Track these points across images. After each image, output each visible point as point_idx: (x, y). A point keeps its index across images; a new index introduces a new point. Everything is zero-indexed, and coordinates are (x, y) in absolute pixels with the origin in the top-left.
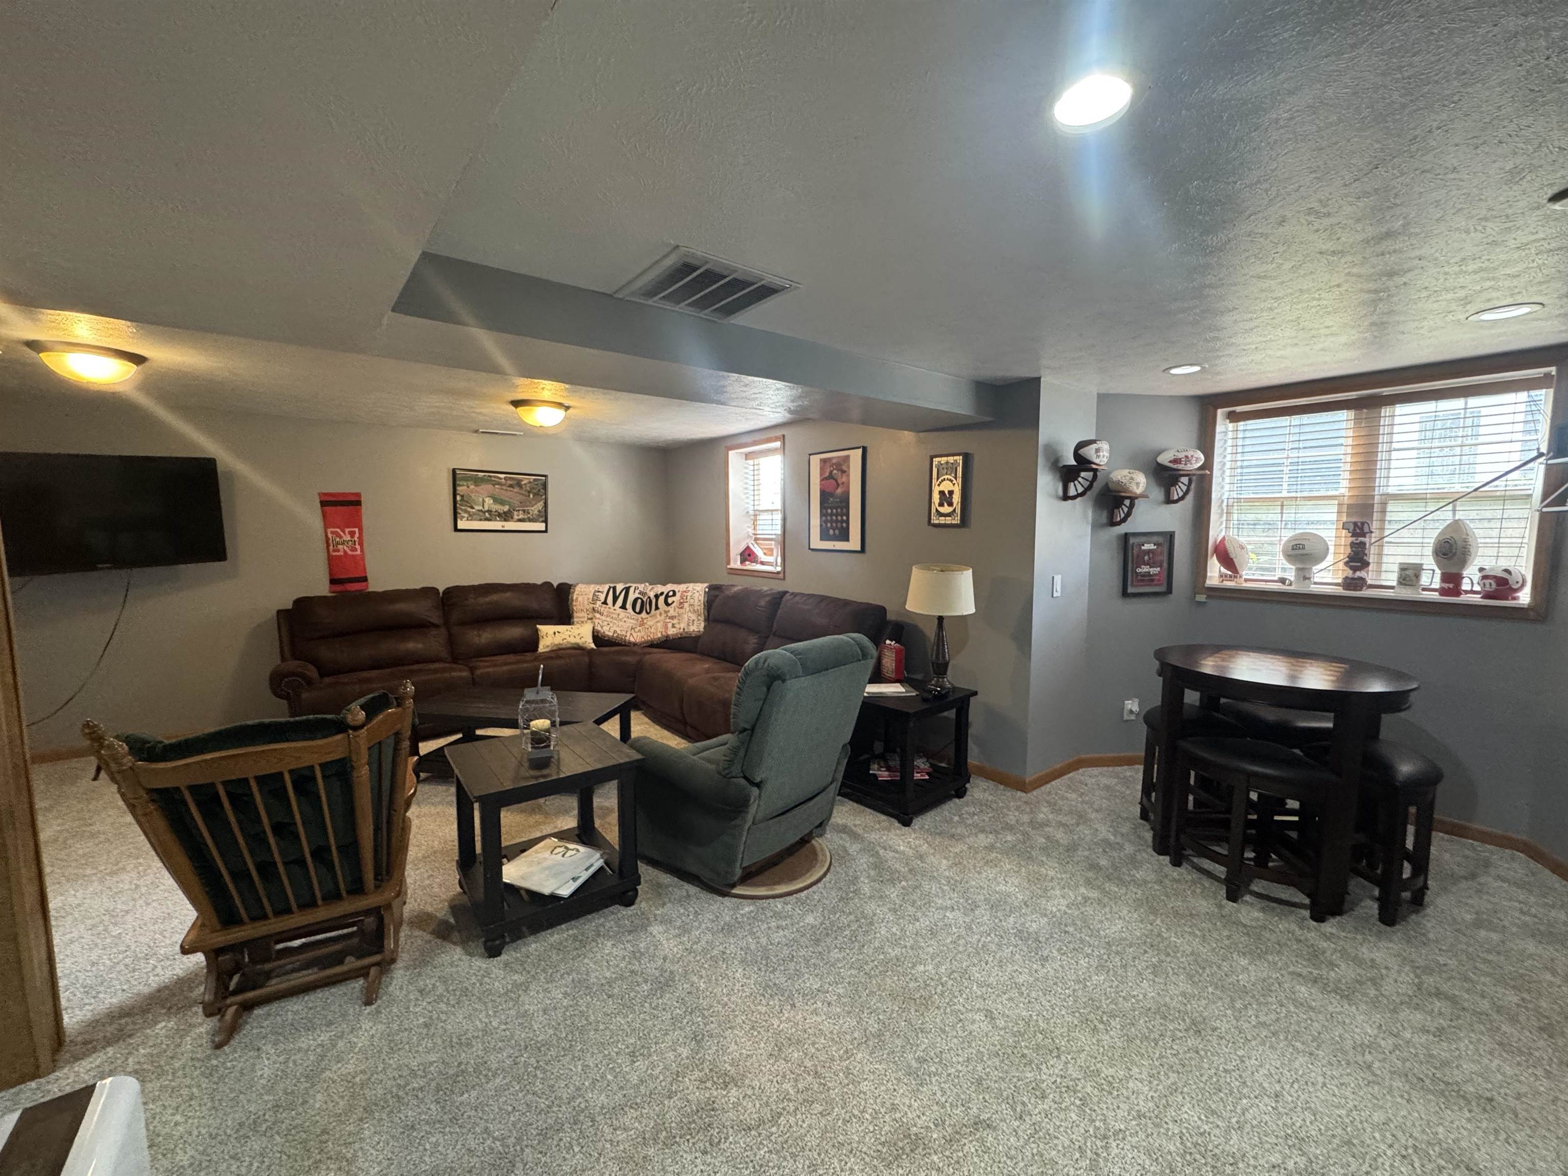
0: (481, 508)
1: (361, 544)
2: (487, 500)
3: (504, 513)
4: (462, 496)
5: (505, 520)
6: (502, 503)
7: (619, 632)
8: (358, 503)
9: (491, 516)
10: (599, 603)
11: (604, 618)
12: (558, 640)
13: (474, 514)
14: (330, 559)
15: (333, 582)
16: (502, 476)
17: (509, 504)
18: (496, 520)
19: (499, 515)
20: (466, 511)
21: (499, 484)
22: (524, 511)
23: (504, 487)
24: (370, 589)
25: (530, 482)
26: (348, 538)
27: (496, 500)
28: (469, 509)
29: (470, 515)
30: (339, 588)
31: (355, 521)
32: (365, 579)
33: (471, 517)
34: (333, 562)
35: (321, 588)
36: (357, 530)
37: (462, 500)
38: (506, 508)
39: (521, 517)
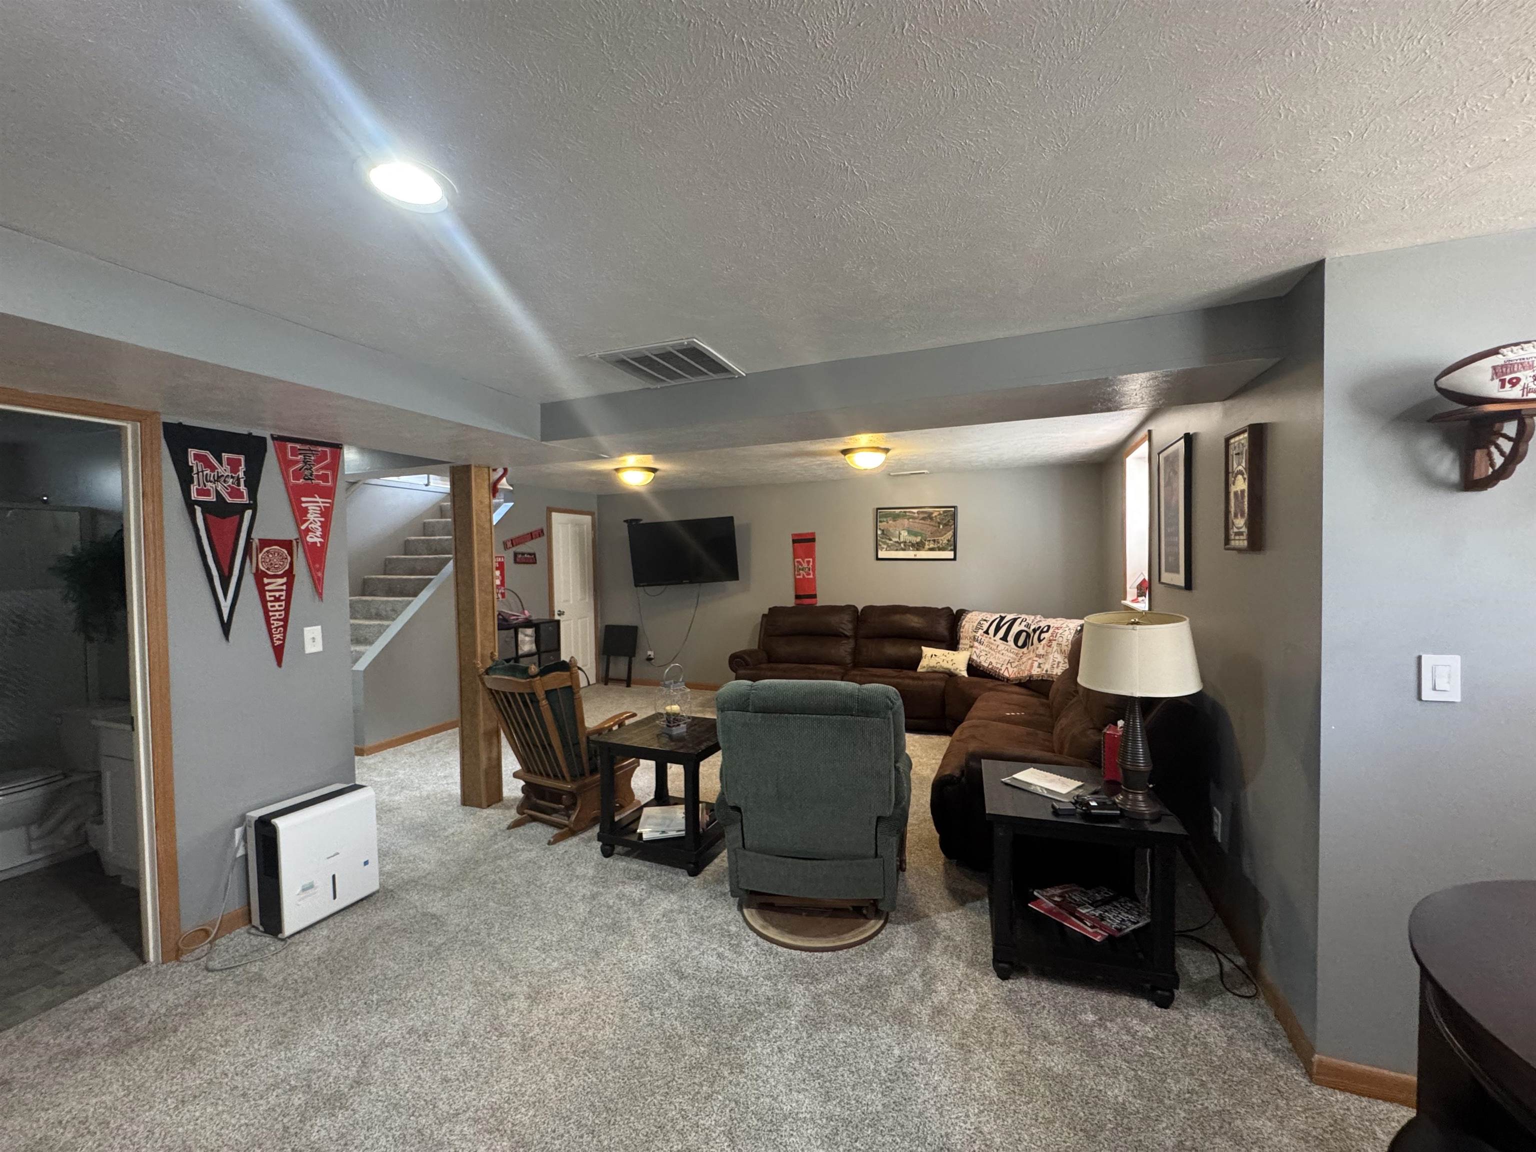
0: (897, 540)
1: (814, 571)
2: (902, 532)
3: (917, 543)
4: (883, 531)
5: (918, 550)
6: (916, 534)
7: (994, 664)
8: (813, 540)
9: (907, 546)
10: (981, 632)
11: (983, 647)
12: (933, 663)
13: (892, 545)
14: (796, 580)
15: (797, 597)
16: (915, 511)
17: (921, 535)
18: (909, 550)
19: (913, 545)
20: (885, 543)
21: (913, 518)
22: (934, 541)
23: (917, 521)
24: (818, 605)
25: (940, 514)
26: (805, 565)
27: (910, 532)
28: (888, 541)
29: (888, 546)
30: (799, 601)
31: (811, 553)
32: (814, 596)
33: (889, 548)
34: (798, 583)
35: (790, 602)
36: (811, 560)
37: (883, 533)
38: (918, 539)
39: (932, 546)
